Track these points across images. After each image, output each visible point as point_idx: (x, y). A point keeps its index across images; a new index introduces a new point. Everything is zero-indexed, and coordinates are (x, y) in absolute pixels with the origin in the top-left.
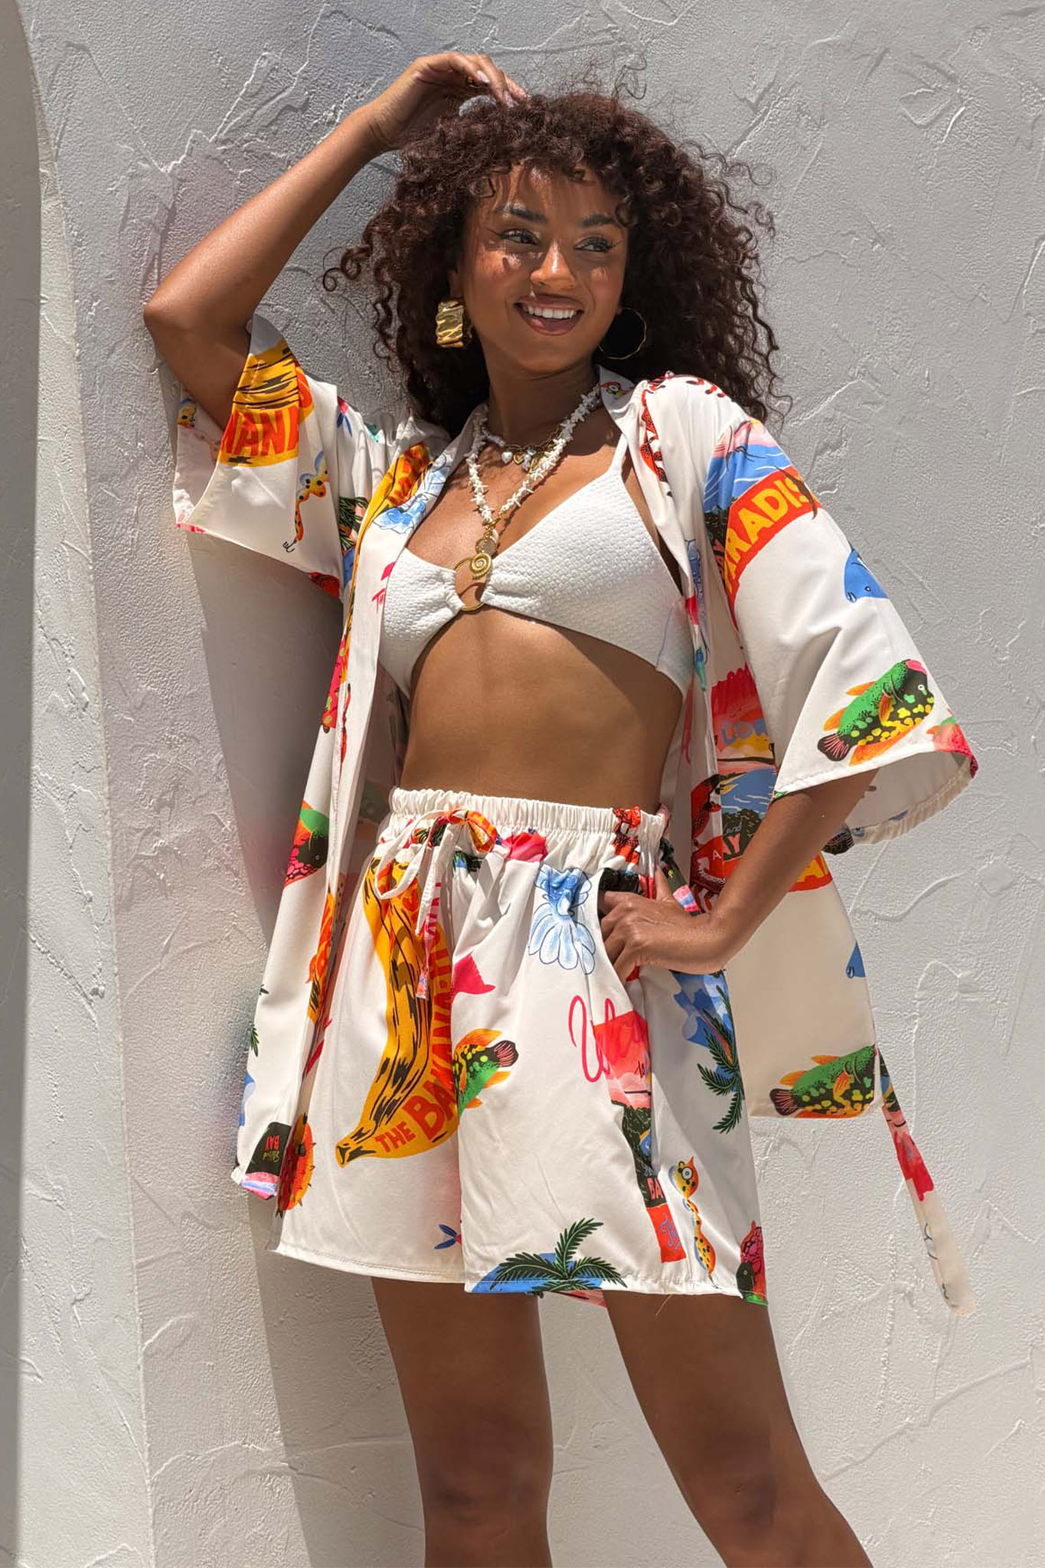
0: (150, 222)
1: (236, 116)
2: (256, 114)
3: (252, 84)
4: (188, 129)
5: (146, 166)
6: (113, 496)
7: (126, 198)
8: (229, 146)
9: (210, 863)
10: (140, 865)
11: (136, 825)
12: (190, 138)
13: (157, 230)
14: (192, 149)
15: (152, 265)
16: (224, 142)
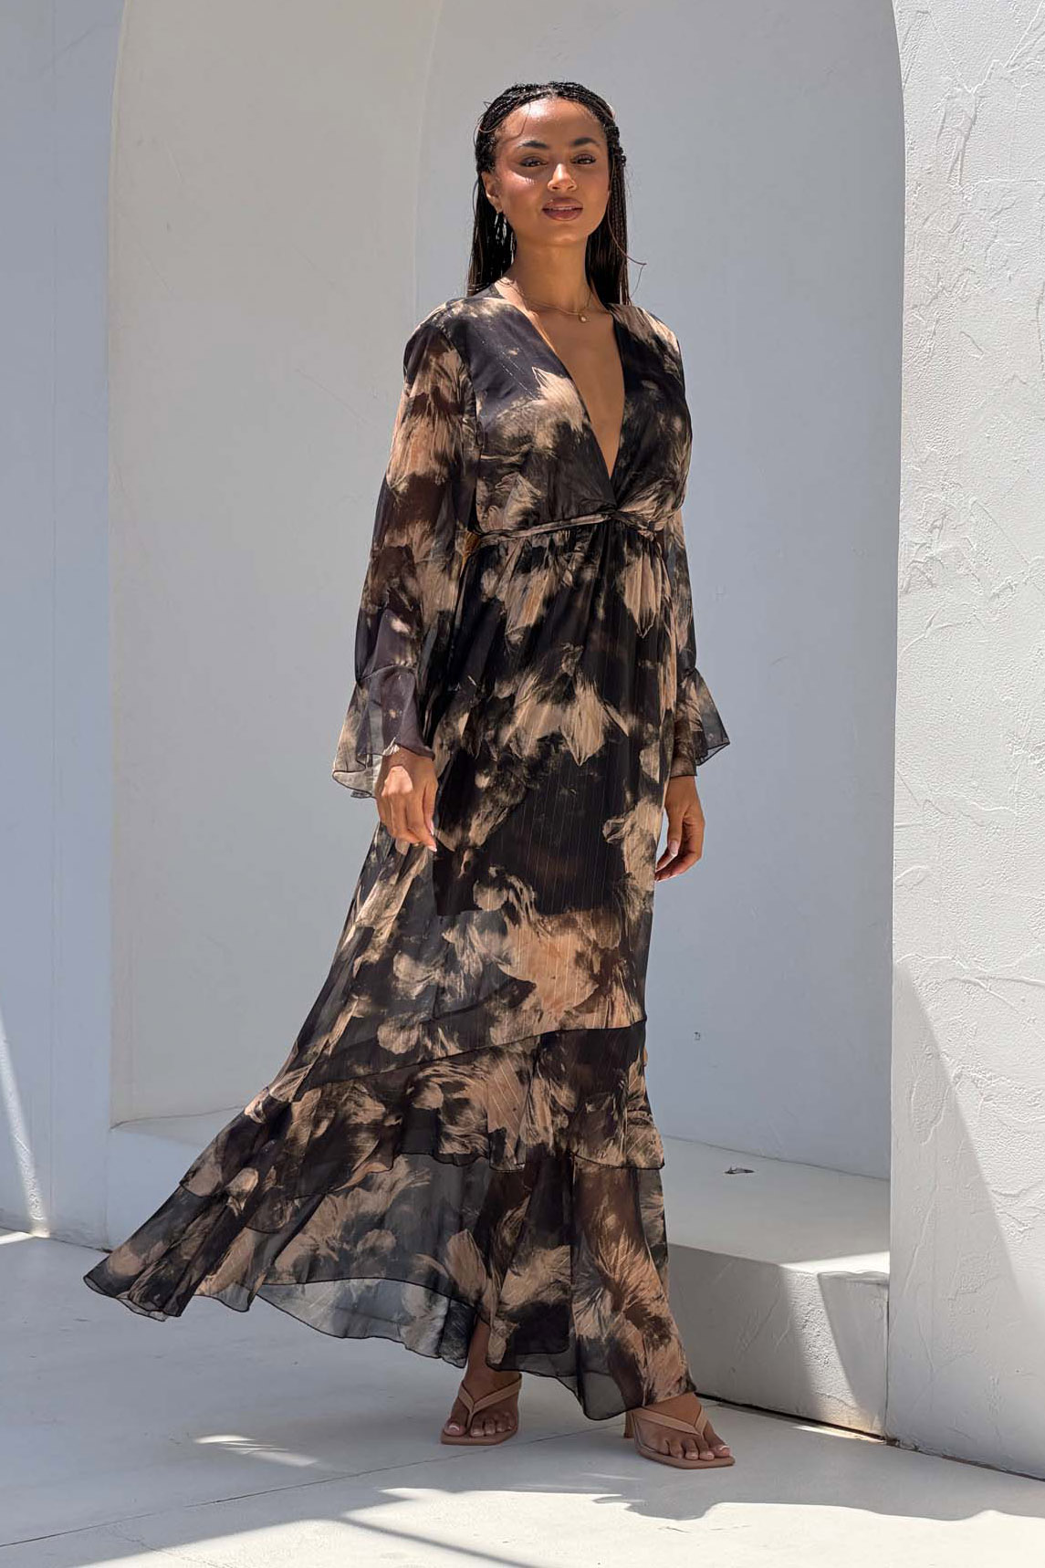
0: (958, 129)
1: (1023, 46)
2: (1038, 42)
3: (1035, 21)
4: (990, 60)
5: (960, 90)
6: (920, 319)
7: (943, 115)
8: (1017, 68)
9: (961, 571)
10: (915, 567)
11: (916, 540)
12: (992, 66)
13: (962, 134)
14: (991, 74)
15: (958, 158)
16: (1013, 66)
